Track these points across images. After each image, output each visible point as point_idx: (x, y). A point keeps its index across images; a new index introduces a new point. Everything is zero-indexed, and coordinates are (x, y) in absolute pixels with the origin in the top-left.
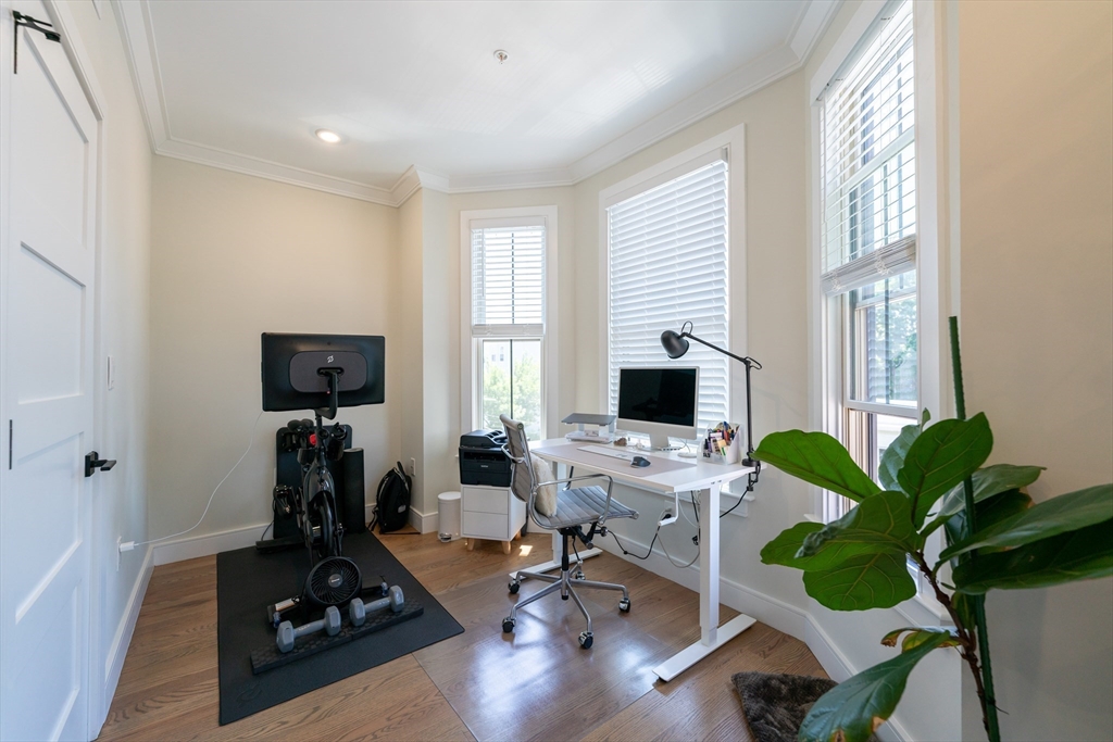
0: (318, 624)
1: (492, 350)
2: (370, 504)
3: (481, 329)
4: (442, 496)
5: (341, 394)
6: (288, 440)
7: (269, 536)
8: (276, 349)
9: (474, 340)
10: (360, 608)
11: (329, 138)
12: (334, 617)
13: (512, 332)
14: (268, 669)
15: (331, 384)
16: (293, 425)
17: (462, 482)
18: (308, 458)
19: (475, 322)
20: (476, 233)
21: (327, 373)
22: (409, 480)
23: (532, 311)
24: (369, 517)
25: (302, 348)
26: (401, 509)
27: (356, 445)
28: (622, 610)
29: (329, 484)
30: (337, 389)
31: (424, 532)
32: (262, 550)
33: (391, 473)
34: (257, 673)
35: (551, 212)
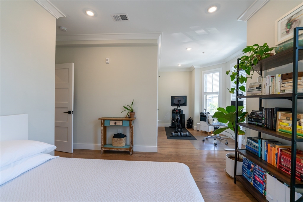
0: (177, 134)
1: (208, 97)
2: (186, 124)
3: (206, 93)
4: (197, 123)
5: (180, 104)
6: (174, 111)
7: (171, 126)
8: (173, 98)
9: (204, 95)
10: (182, 134)
11: (180, 65)
12: (179, 133)
13: (213, 93)
14: (172, 137)
15: (179, 103)
16: (174, 109)
17: (200, 120)
18: (176, 113)
19: (205, 92)
20: (205, 75)
21: (179, 101)
22: (192, 120)
23: (217, 89)
24: (185, 126)
25: (176, 98)
26: (191, 125)
27: (183, 113)
28: (226, 144)
29: (179, 117)
30: (180, 103)
31: (194, 129)
32: (170, 127)
33: (189, 119)
34: (170, 137)
35: (221, 69)
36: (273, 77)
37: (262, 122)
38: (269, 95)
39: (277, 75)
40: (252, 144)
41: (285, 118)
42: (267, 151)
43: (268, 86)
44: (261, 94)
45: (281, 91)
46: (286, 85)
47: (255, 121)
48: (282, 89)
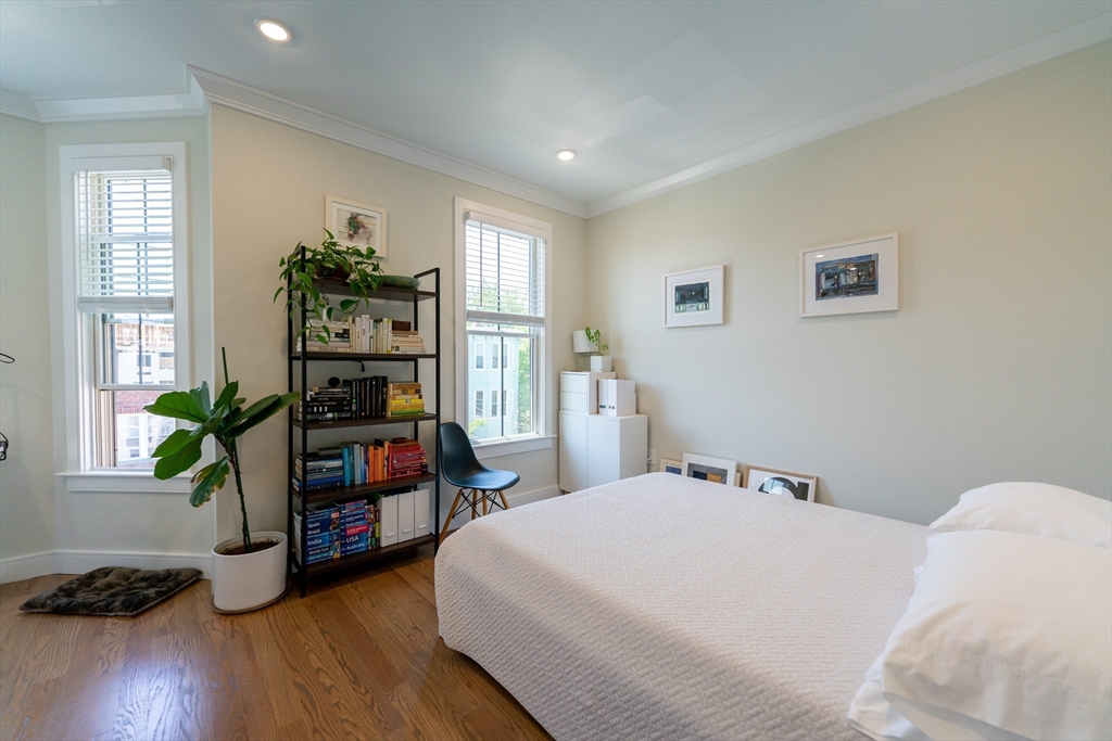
36: (377, 321)
37: (350, 410)
38: (370, 354)
39: (385, 320)
40: (321, 469)
41: (400, 392)
42: (367, 462)
43: (368, 335)
44: (349, 351)
45: (392, 347)
46: (400, 339)
47: (329, 412)
48: (395, 344)
